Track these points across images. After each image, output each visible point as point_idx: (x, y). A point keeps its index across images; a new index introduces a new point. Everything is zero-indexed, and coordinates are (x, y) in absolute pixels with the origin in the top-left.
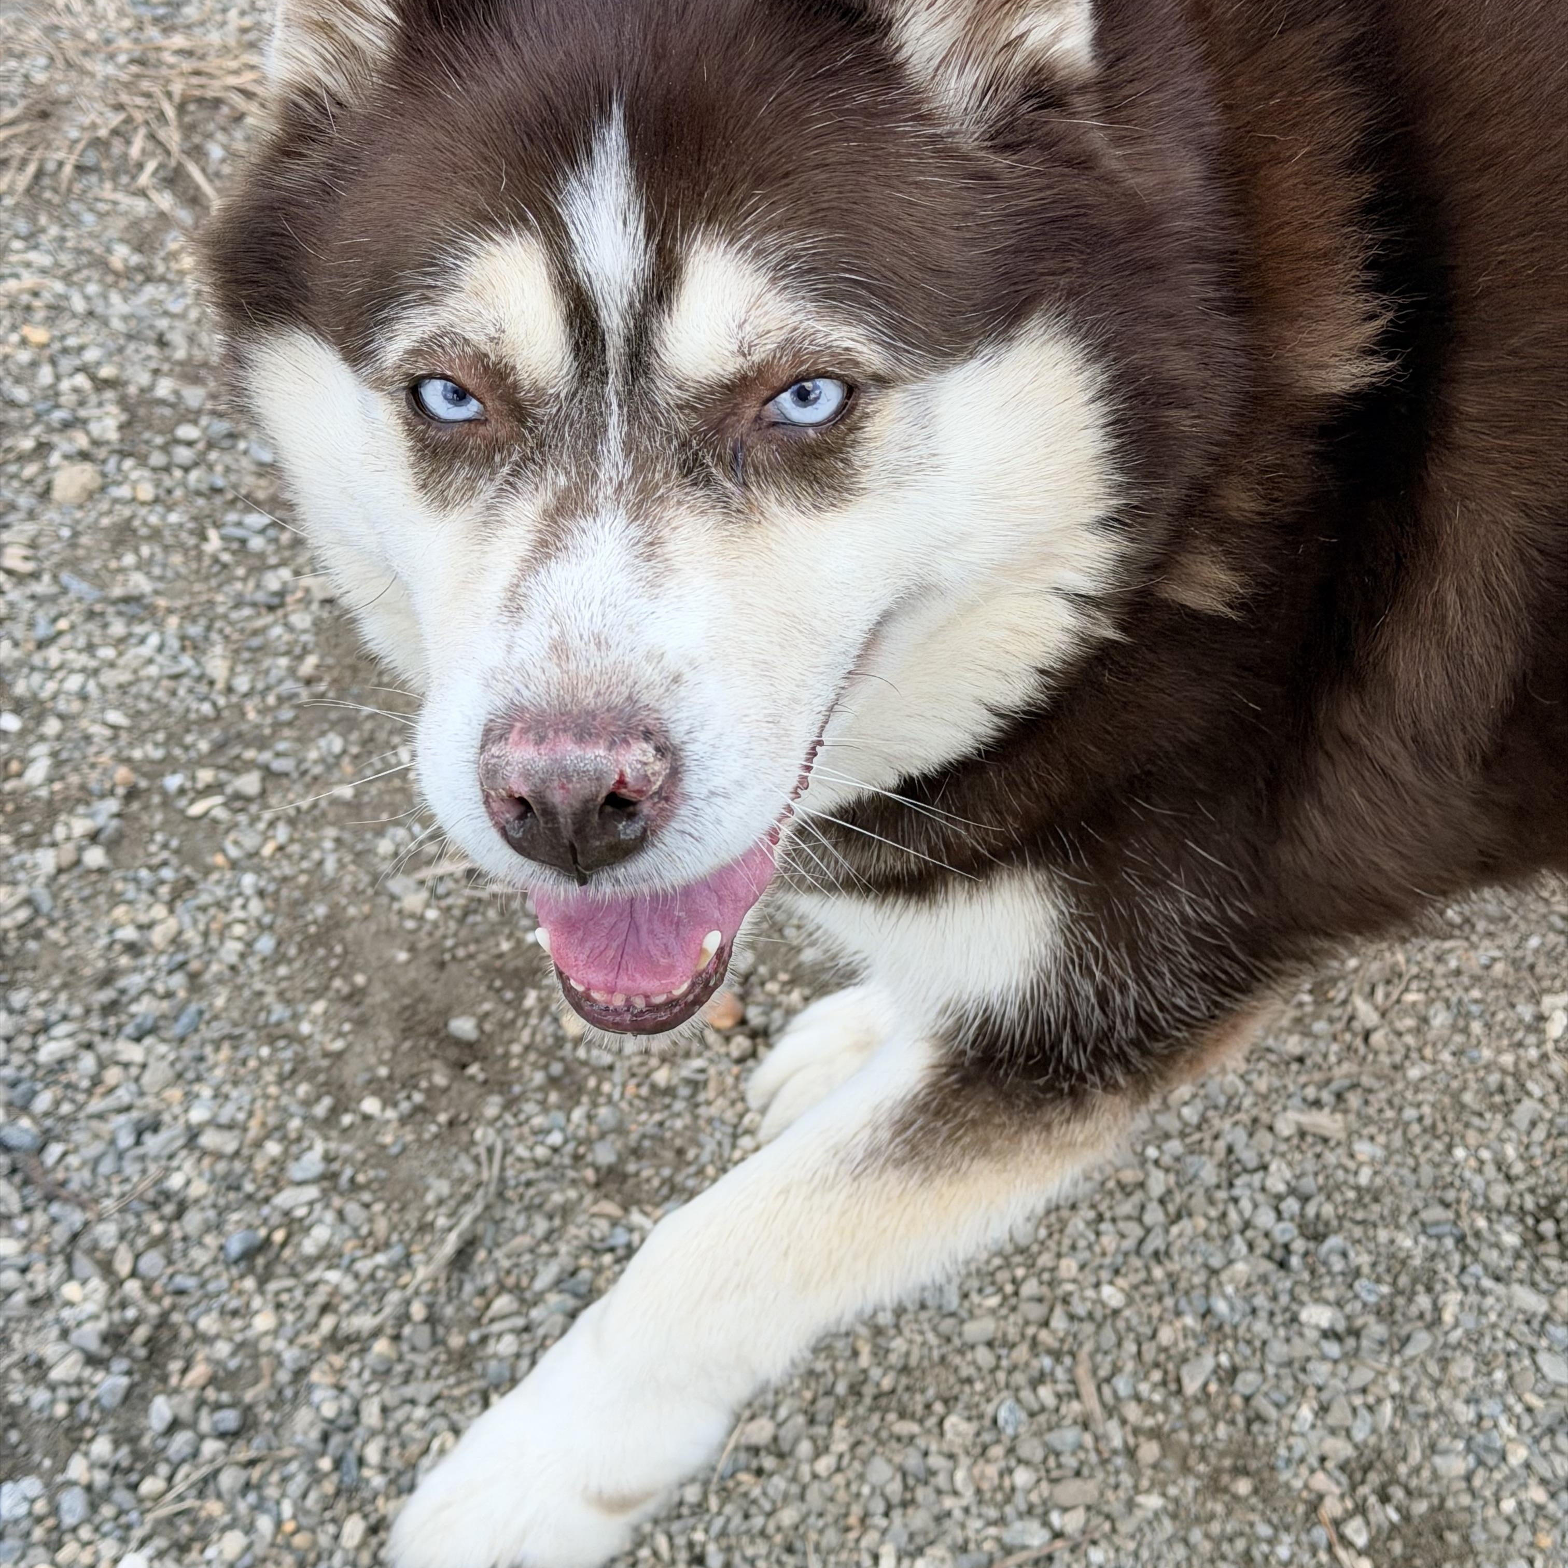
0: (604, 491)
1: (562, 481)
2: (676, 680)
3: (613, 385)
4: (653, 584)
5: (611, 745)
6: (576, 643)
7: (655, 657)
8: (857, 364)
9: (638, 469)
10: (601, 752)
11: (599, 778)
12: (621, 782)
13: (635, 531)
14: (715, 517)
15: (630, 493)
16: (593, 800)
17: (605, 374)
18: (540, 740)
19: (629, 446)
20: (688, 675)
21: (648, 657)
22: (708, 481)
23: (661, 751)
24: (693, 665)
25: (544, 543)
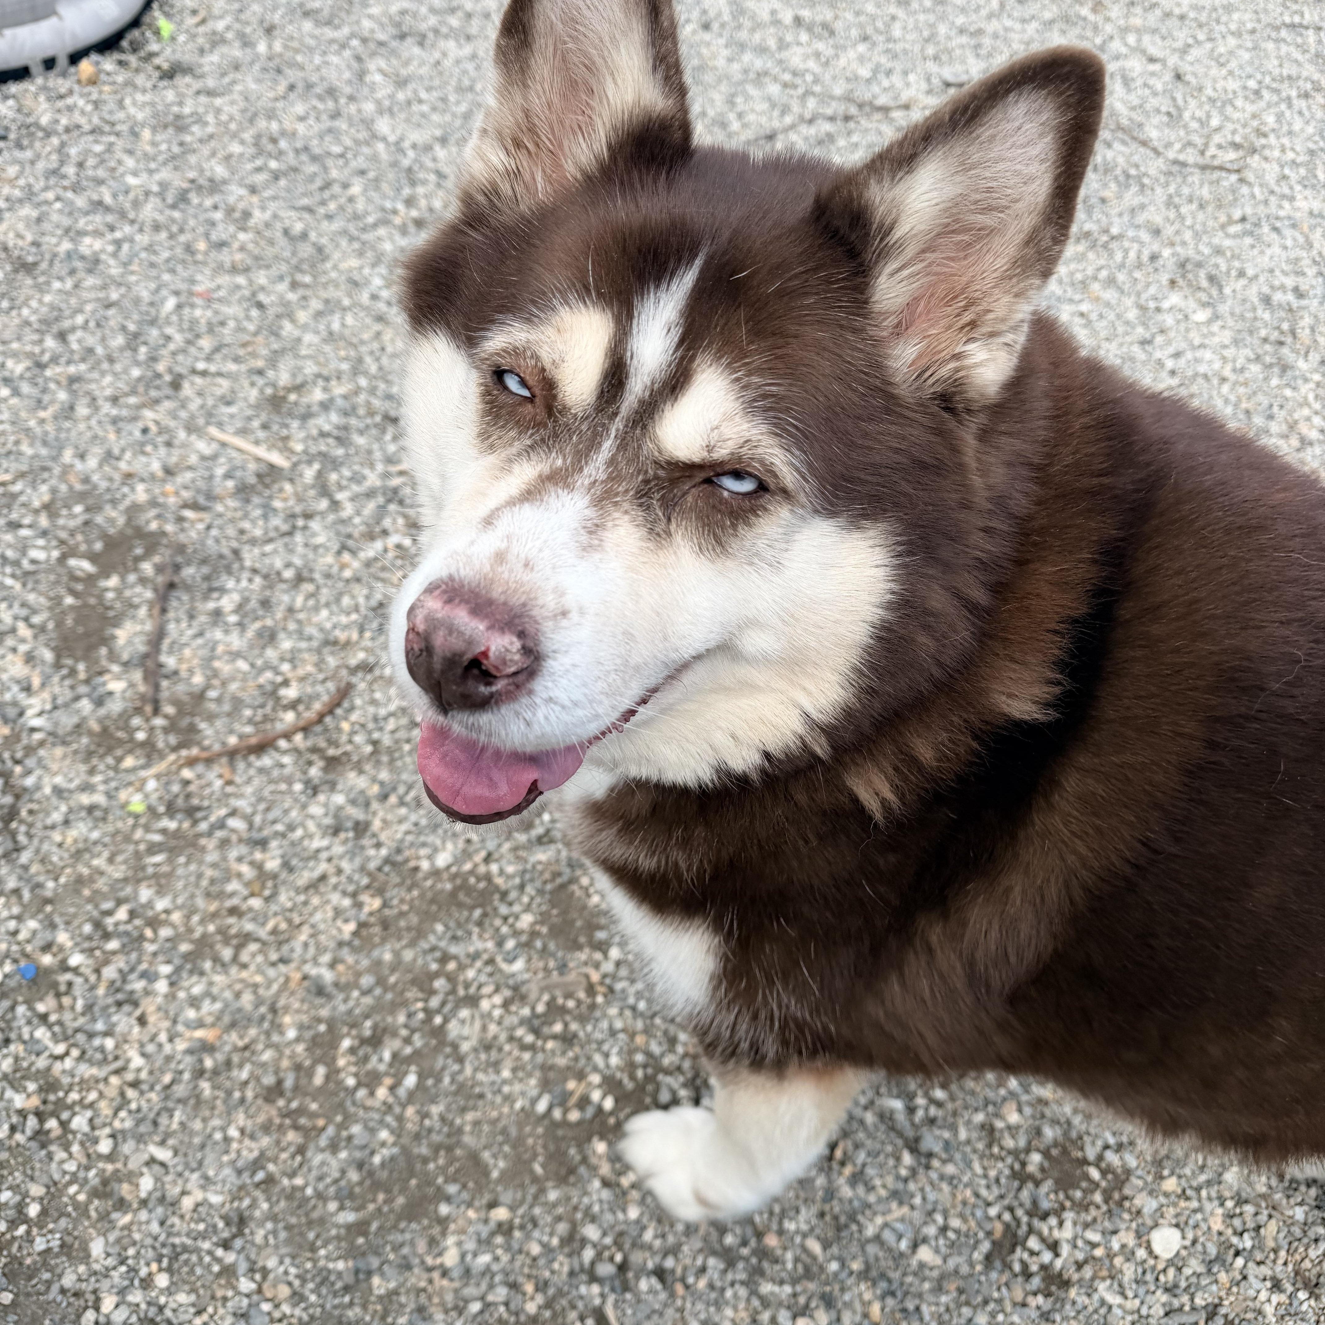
0: (583, 480)
1: (559, 462)
2: (564, 614)
3: (618, 425)
4: (587, 548)
5: (490, 628)
6: (511, 557)
7: (560, 593)
8: (776, 476)
9: (610, 478)
10: (482, 627)
11: (470, 642)
12: (485, 654)
13: (591, 513)
14: (643, 532)
15: (598, 490)
16: (461, 655)
17: (615, 414)
18: (449, 601)
19: (612, 462)
20: (574, 616)
21: (555, 590)
22: (648, 508)
23: (527, 651)
24: (582, 612)
25: (529, 492)
